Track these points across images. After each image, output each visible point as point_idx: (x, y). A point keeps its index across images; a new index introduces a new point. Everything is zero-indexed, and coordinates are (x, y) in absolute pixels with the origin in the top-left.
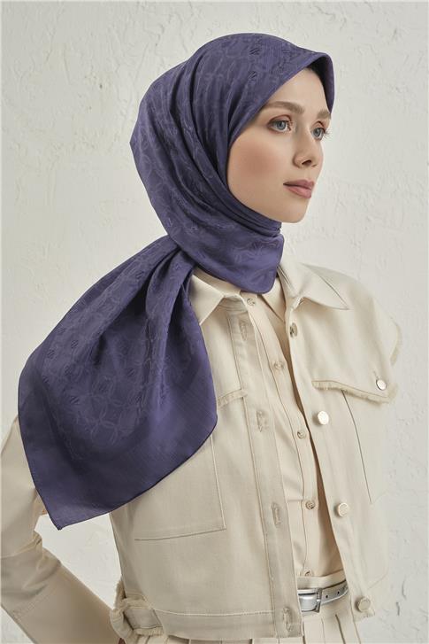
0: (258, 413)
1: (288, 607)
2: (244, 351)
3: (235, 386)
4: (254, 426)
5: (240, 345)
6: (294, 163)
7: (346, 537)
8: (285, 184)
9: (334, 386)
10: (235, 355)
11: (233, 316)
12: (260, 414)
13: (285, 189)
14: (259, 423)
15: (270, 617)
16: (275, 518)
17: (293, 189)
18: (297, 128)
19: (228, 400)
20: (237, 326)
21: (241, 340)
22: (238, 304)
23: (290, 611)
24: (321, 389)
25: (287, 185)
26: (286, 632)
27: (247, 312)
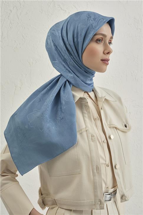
0: (91, 136)
1: (100, 200)
2: (86, 115)
3: (84, 126)
4: (90, 140)
5: (85, 113)
6: (104, 53)
7: (118, 176)
8: (101, 60)
9: (114, 126)
10: (83, 116)
11: (83, 104)
12: (92, 136)
13: (101, 62)
14: (92, 139)
15: (94, 203)
16: (97, 170)
17: (104, 61)
18: (104, 42)
19: (82, 131)
20: (84, 107)
21: (85, 112)
22: (85, 100)
23: (100, 201)
24: (110, 127)
25: (102, 60)
26: (99, 208)
27: (88, 102)
